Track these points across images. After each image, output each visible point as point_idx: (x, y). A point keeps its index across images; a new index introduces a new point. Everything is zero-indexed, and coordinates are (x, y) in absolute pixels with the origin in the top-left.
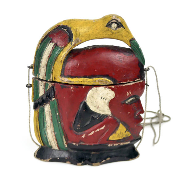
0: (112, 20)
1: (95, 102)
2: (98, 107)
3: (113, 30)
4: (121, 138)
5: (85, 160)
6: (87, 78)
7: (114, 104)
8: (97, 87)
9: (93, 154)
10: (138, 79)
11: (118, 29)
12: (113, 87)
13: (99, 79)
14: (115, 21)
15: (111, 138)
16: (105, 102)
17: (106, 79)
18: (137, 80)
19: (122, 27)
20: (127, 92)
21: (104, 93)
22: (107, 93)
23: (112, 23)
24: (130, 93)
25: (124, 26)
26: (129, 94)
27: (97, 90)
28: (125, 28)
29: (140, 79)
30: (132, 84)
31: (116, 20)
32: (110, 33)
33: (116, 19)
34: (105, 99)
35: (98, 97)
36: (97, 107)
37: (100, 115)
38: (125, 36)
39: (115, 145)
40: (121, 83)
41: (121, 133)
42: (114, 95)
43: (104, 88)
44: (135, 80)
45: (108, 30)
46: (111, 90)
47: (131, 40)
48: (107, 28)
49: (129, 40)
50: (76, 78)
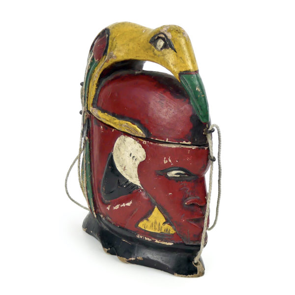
0: (160, 34)
1: (122, 158)
2: (125, 168)
3: (156, 50)
4: (157, 231)
5: (112, 246)
6: (115, 117)
7: (144, 171)
8: (126, 136)
9: (123, 241)
10: (187, 142)
11: (163, 50)
12: (145, 142)
13: (127, 124)
14: (163, 36)
15: (141, 225)
16: (135, 164)
17: (136, 126)
18: (184, 142)
19: (170, 49)
20: (165, 158)
21: (133, 149)
22: (137, 150)
23: (159, 38)
24: (170, 161)
25: (176, 47)
26: (167, 161)
27: (125, 140)
28: (176, 52)
29: (189, 143)
30: (174, 146)
31: (165, 35)
32: (152, 54)
33: (166, 33)
34: (135, 158)
35: (125, 152)
36: (123, 167)
37: (128, 181)
38: (172, 64)
39: (146, 239)
40: (156, 139)
41: (156, 222)
42: (145, 155)
43: (133, 140)
44: (181, 143)
45: (150, 48)
46: (141, 146)
47: (183, 74)
48: (150, 44)
49: (178, 72)
50: (106, 114)
